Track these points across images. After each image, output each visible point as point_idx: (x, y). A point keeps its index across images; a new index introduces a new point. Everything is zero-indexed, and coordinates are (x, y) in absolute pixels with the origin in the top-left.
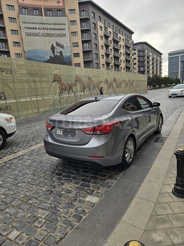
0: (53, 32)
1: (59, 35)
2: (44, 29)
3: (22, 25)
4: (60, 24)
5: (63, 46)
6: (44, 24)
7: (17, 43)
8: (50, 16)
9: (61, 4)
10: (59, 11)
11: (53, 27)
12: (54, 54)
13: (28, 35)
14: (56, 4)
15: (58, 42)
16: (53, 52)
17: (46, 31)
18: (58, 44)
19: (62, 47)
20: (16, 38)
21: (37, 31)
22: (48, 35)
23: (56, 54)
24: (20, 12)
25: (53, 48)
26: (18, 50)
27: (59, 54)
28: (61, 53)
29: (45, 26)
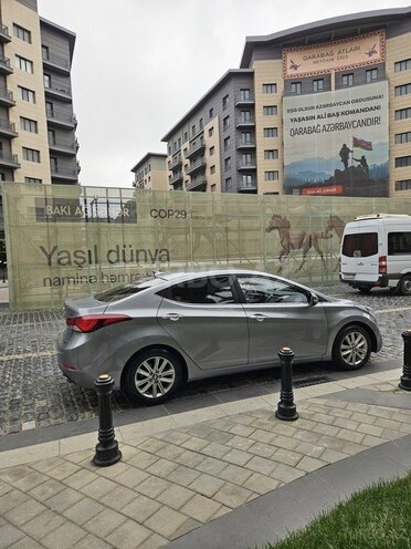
0: (350, 118)
1: (364, 123)
2: (329, 116)
3: (287, 117)
4: (368, 99)
5: (370, 144)
6: (331, 105)
7: (272, 151)
8: (348, 86)
9: (376, 56)
10: (371, 70)
11: (350, 107)
12: (346, 164)
13: (295, 132)
14: (367, 59)
15: (359, 138)
16: (345, 160)
17: (334, 120)
18: (357, 143)
19: (367, 146)
20: (272, 143)
21: (314, 123)
22: (338, 127)
23: (350, 165)
24: (287, 93)
25: (345, 152)
26: (273, 165)
27: (356, 164)
28: (363, 160)
29: (334, 110)
